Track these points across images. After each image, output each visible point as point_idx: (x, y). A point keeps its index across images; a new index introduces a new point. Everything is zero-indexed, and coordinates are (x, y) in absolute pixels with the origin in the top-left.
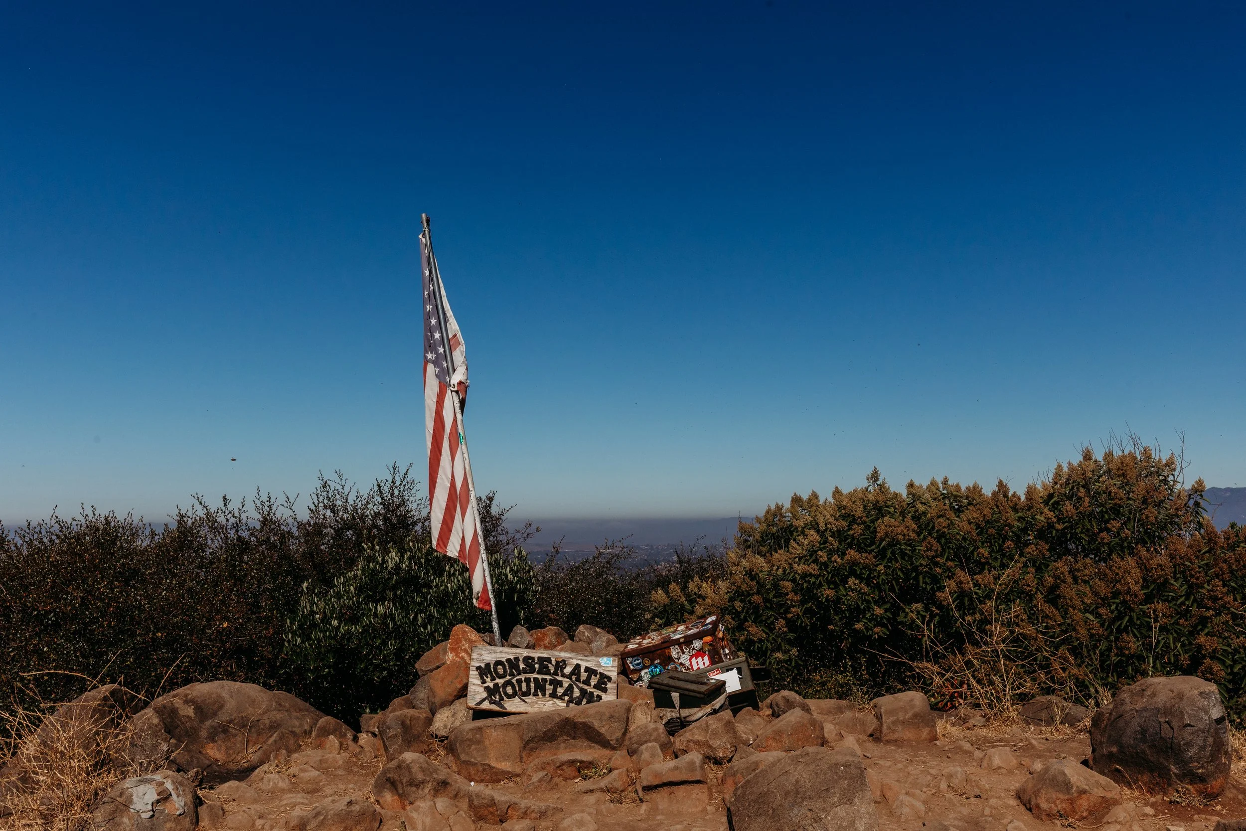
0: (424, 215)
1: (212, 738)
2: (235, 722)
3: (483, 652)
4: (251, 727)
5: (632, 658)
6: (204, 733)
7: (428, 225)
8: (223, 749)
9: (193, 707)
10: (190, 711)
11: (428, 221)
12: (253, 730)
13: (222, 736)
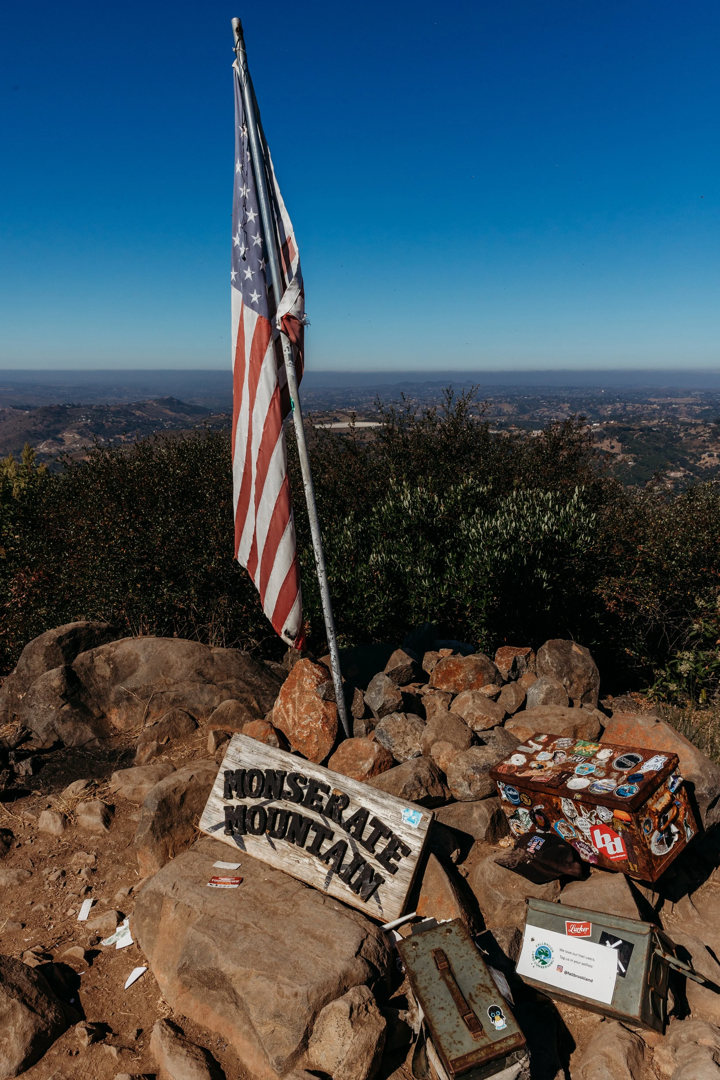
0: (235, 21)
1: (117, 703)
2: (140, 691)
3: (243, 748)
4: (153, 699)
5: (506, 784)
6: (112, 697)
7: (241, 38)
8: (124, 717)
9: (112, 666)
10: (106, 671)
11: (240, 30)
12: (155, 702)
13: (125, 703)
